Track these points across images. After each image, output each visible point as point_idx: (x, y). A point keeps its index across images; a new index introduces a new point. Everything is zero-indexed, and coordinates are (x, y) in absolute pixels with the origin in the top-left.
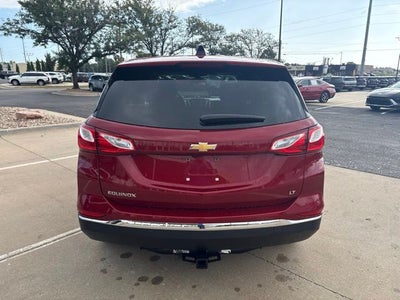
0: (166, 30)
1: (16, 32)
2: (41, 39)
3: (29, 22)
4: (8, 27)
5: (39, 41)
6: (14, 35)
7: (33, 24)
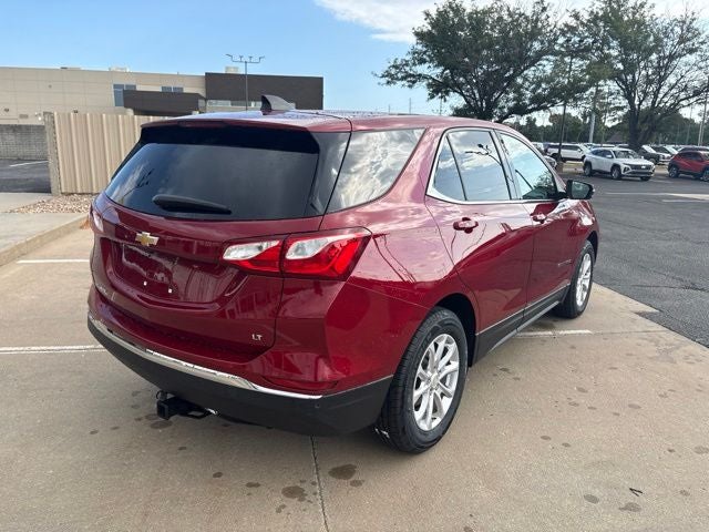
0: (672, 57)
1: (403, 79)
2: (439, 88)
3: (422, 61)
4: (393, 71)
5: (436, 92)
6: (399, 83)
7: (427, 65)
